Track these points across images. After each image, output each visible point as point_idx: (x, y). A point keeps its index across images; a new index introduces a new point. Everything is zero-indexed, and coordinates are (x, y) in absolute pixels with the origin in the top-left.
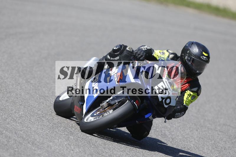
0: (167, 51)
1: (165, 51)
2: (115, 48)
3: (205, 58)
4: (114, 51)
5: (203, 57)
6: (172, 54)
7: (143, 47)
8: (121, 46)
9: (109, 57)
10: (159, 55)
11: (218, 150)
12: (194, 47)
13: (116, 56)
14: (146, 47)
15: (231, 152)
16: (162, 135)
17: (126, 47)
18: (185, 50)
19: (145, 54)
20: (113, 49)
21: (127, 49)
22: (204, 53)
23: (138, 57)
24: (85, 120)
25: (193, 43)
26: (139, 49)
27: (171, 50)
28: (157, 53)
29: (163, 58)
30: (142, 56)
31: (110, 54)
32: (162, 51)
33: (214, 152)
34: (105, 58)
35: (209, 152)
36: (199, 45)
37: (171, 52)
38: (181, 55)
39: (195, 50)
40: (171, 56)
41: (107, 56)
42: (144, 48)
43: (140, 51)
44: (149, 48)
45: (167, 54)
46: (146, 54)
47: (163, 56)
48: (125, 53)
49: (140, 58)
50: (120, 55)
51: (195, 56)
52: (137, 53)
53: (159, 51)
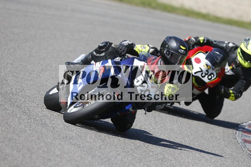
0: (148, 45)
1: (146, 46)
2: (100, 45)
3: (183, 51)
4: (100, 47)
5: (180, 51)
6: (152, 48)
7: (124, 42)
8: (107, 43)
9: (94, 53)
10: (140, 49)
11: (101, 138)
12: (172, 41)
13: (102, 52)
14: (128, 42)
15: (115, 141)
16: (42, 124)
17: (111, 44)
18: (164, 44)
19: (126, 49)
20: (99, 46)
21: (113, 46)
22: (181, 47)
23: (120, 52)
24: (68, 111)
25: (171, 38)
26: (121, 45)
27: (151, 45)
28: (138, 48)
29: (144, 52)
30: (123, 51)
31: (96, 51)
32: (143, 46)
33: (97, 141)
34: (91, 54)
35: (92, 141)
36: (177, 39)
37: (151, 46)
38: (161, 50)
39: (174, 44)
40: (152, 50)
41: (93, 52)
42: (126, 43)
43: (122, 46)
44: (130, 43)
45: (148, 48)
46: (128, 49)
47: (143, 50)
48: (110, 49)
49: (122, 52)
50: (106, 51)
51: (173, 49)
52: (119, 48)
53: (141, 45)
